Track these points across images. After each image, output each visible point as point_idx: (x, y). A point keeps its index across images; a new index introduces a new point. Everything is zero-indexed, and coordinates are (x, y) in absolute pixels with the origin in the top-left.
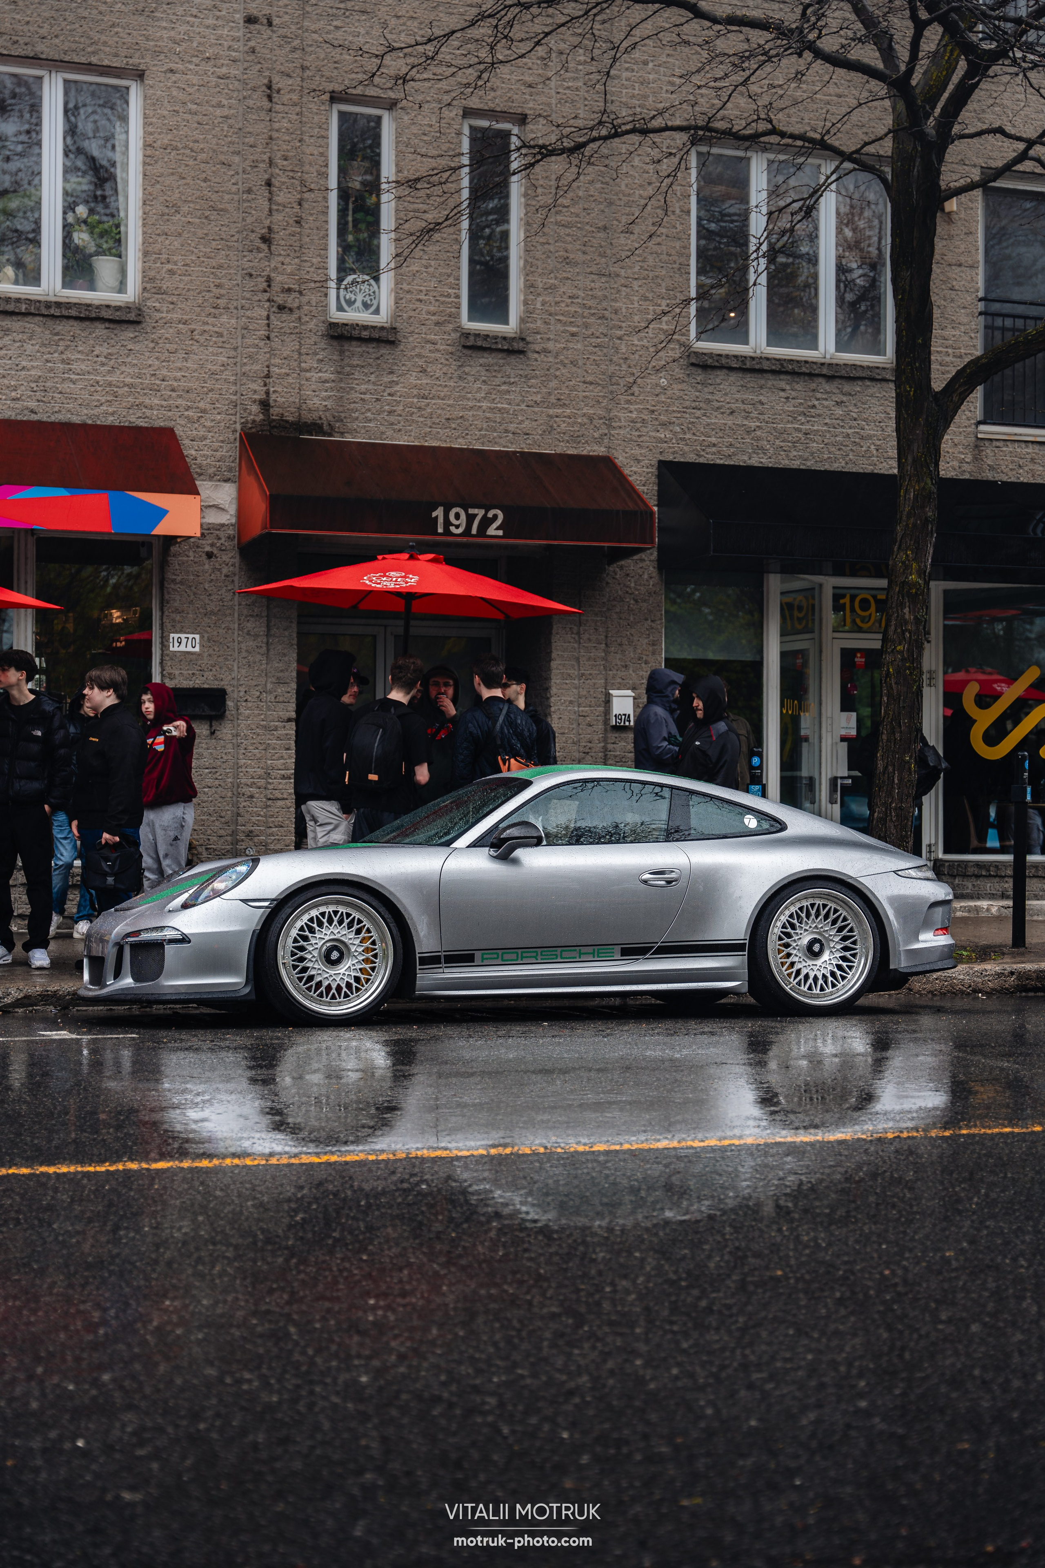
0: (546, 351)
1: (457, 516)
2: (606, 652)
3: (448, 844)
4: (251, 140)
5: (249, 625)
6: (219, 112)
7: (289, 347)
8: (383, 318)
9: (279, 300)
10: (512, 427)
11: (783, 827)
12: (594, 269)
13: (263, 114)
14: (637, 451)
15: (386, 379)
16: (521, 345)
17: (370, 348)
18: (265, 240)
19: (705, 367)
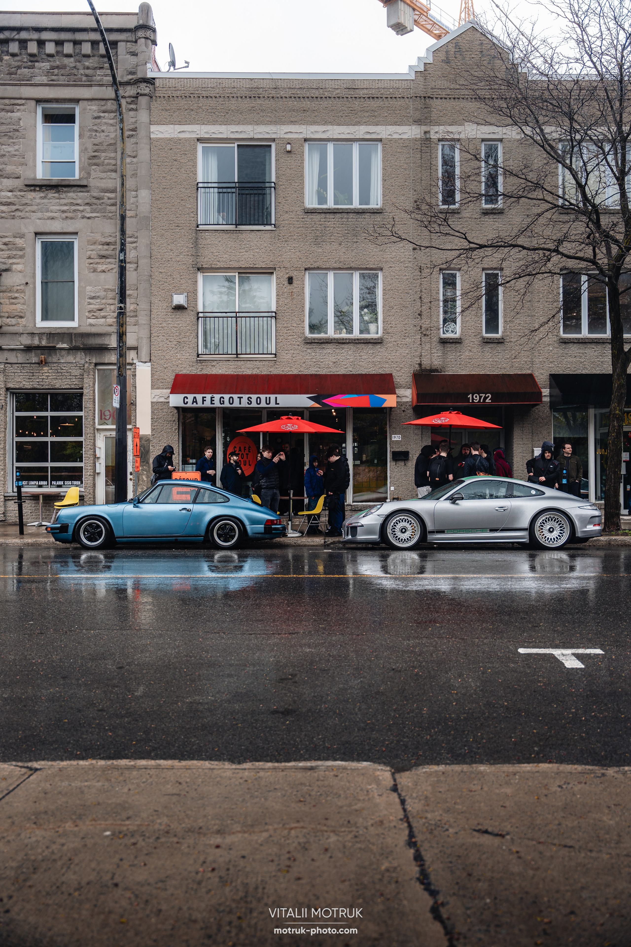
0: (511, 342)
1: (476, 397)
2: (532, 436)
3: (438, 499)
4: (415, 285)
5: (416, 432)
6: (405, 278)
7: (428, 346)
8: (457, 336)
9: (424, 333)
10: (499, 366)
11: (544, 493)
12: (526, 314)
13: (418, 277)
14: (542, 371)
15: (458, 354)
16: (502, 340)
17: (453, 345)
18: (419, 315)
19: (565, 343)
